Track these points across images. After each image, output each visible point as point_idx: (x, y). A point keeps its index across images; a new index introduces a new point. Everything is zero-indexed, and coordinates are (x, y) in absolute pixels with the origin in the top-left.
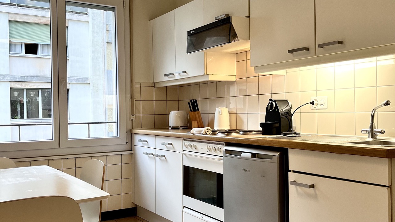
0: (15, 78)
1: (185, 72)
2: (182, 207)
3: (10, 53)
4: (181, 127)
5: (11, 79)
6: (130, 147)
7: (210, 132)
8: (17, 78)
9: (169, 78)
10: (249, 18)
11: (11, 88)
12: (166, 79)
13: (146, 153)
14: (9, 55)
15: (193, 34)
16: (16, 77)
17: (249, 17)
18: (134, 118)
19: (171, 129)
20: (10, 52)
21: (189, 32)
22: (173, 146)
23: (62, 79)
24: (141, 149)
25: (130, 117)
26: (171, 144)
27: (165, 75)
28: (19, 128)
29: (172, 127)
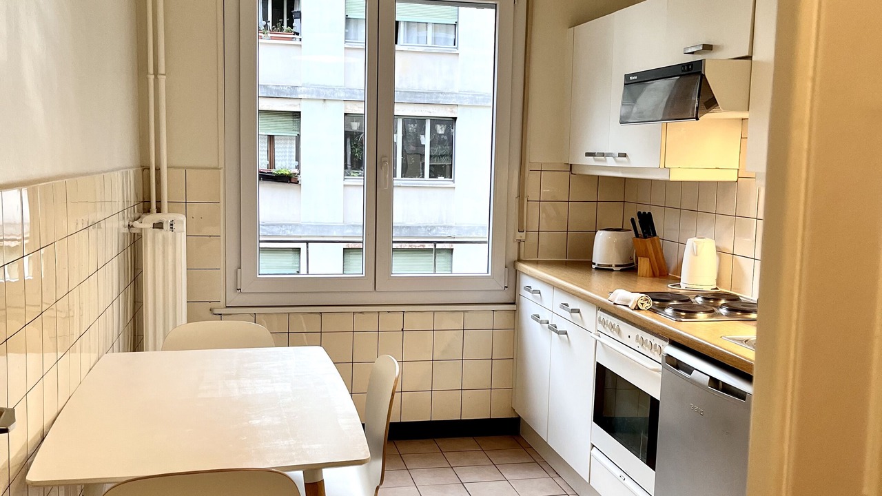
0: (353, 93)
1: (625, 155)
2: (590, 446)
3: (345, 42)
4: (617, 266)
5: (347, 95)
6: (513, 296)
7: (648, 305)
8: (357, 95)
9: (596, 160)
10: (749, 61)
11: (345, 114)
12: (590, 161)
13: (536, 318)
14: (343, 45)
15: (635, 83)
16: (355, 91)
17: (749, 57)
18: (523, 238)
19: (596, 268)
20: (345, 39)
21: (627, 77)
22: (581, 315)
23: (383, 159)
24: (529, 305)
25: (515, 236)
26: (578, 311)
27: (588, 154)
28: (307, 247)
29: (599, 265)
